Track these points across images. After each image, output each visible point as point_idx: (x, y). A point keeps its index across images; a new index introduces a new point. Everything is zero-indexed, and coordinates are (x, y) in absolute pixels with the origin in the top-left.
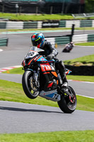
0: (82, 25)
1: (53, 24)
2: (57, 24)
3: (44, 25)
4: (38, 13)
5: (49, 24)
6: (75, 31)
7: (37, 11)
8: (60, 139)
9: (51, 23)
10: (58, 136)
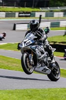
0: (47, 16)
1: (26, 15)
2: (29, 15)
3: (20, 15)
4: (16, 6)
5: (24, 15)
6: (42, 19)
7: (15, 5)
8: (30, 94)
9: (25, 13)
10: (29, 92)
